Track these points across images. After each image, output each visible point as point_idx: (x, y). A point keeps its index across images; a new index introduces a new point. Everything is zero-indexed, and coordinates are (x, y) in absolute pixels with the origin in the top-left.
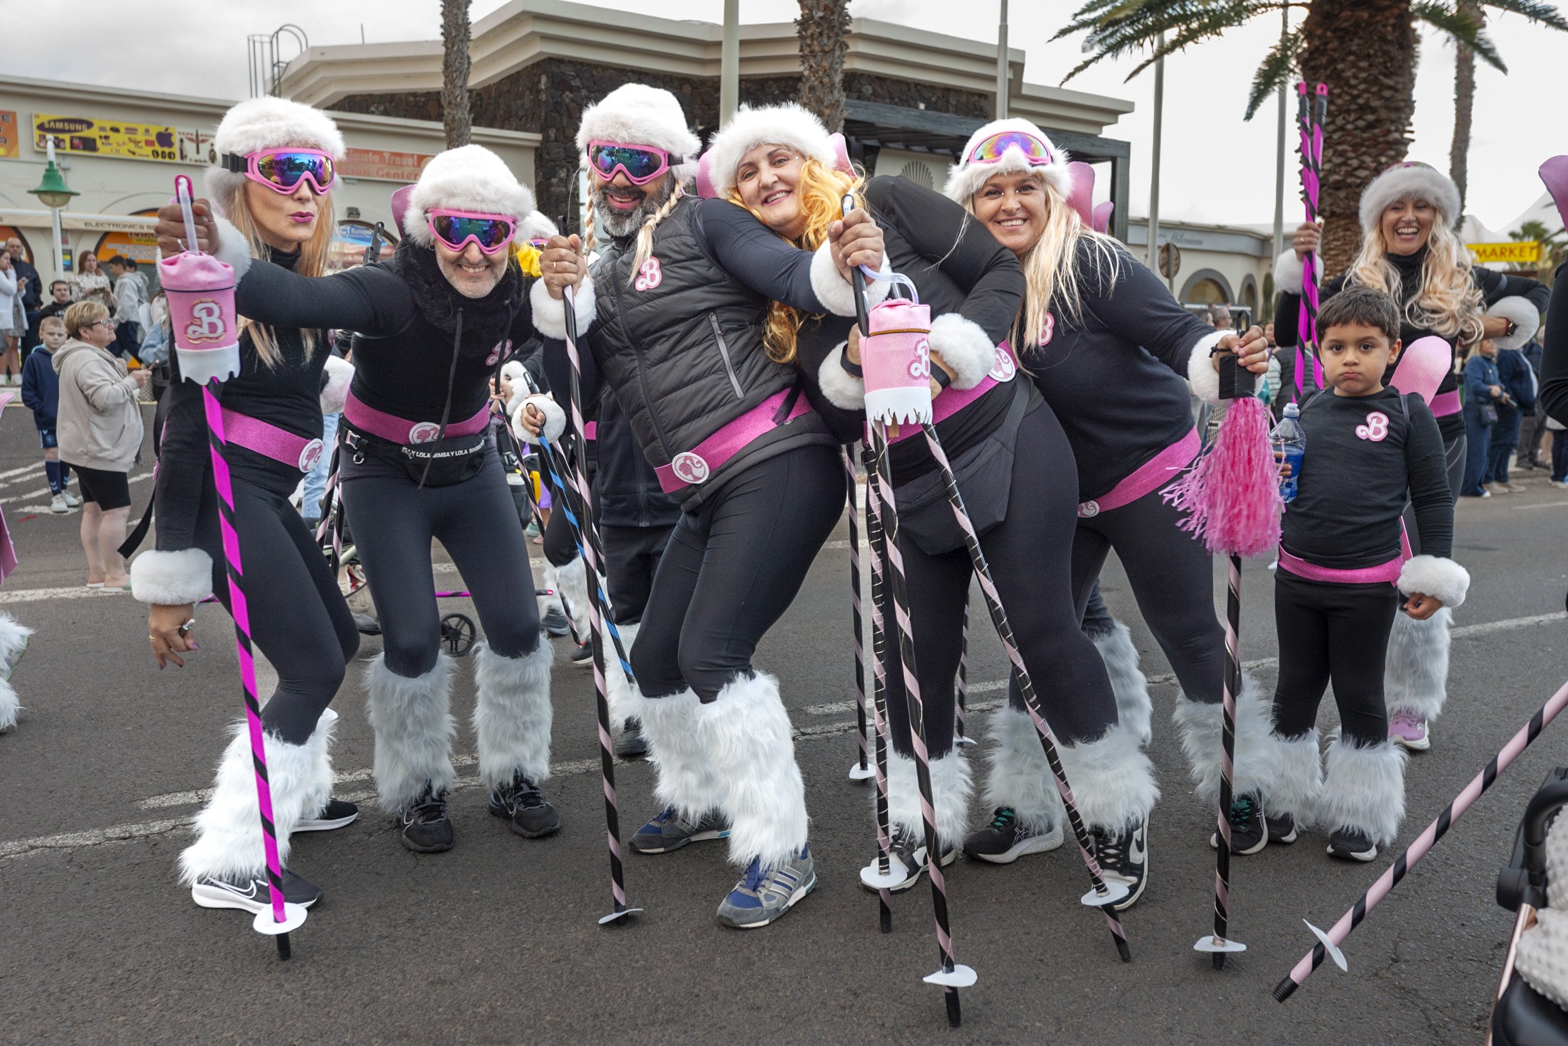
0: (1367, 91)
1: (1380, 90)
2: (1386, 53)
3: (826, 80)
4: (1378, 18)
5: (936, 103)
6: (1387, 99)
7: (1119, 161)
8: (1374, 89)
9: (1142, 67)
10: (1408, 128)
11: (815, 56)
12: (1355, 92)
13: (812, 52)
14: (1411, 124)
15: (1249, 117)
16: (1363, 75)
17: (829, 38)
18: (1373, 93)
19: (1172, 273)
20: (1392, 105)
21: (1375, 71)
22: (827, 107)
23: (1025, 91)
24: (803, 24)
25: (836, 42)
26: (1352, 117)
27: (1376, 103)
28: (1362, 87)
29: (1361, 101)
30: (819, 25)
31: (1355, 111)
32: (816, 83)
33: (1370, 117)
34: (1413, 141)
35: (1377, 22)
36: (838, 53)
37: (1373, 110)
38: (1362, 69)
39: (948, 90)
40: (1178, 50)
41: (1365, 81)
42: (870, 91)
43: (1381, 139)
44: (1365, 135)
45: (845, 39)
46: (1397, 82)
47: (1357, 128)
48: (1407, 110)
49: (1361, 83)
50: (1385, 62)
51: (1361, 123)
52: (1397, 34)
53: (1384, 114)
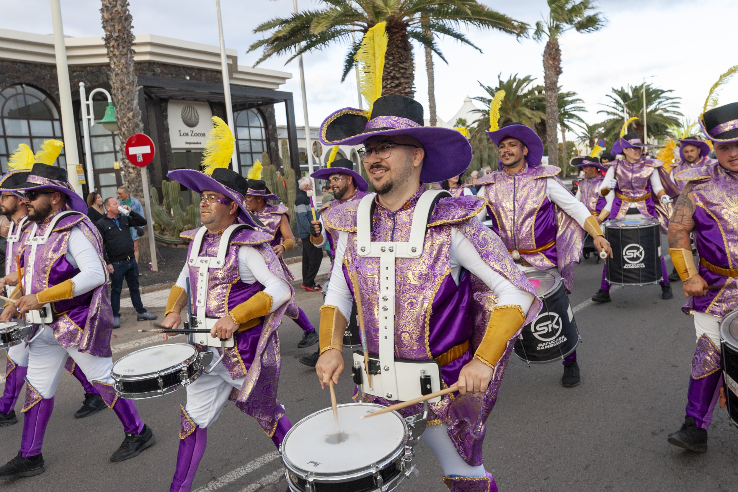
0: (394, 70)
1: (399, 69)
2: (399, 53)
3: (124, 70)
4: (394, 37)
5: (195, 76)
6: (402, 73)
7: (288, 102)
8: (397, 69)
9: (292, 58)
10: (413, 86)
11: (116, 57)
12: (389, 71)
13: (114, 55)
14: (414, 84)
15: (343, 80)
16: (391, 63)
17: (123, 48)
18: (396, 71)
19: (319, 155)
20: (405, 76)
21: (396, 61)
22: (127, 85)
23: (239, 69)
24: (107, 39)
25: (128, 50)
26: (389, 82)
27: (398, 75)
28: (391, 68)
29: (392, 74)
30: (116, 40)
31: (390, 79)
32: (119, 72)
33: (397, 82)
34: (416, 91)
35: (394, 39)
36: (129, 56)
37: (398, 79)
38: (390, 60)
39: (200, 70)
40: (308, 51)
41: (392, 65)
42: (160, 71)
43: (403, 92)
44: (395, 90)
45: (133, 48)
46: (406, 66)
47: (392, 87)
48: (411, 78)
49: (391, 66)
50: (400, 57)
51: (393, 85)
52: (402, 44)
53: (402, 80)
